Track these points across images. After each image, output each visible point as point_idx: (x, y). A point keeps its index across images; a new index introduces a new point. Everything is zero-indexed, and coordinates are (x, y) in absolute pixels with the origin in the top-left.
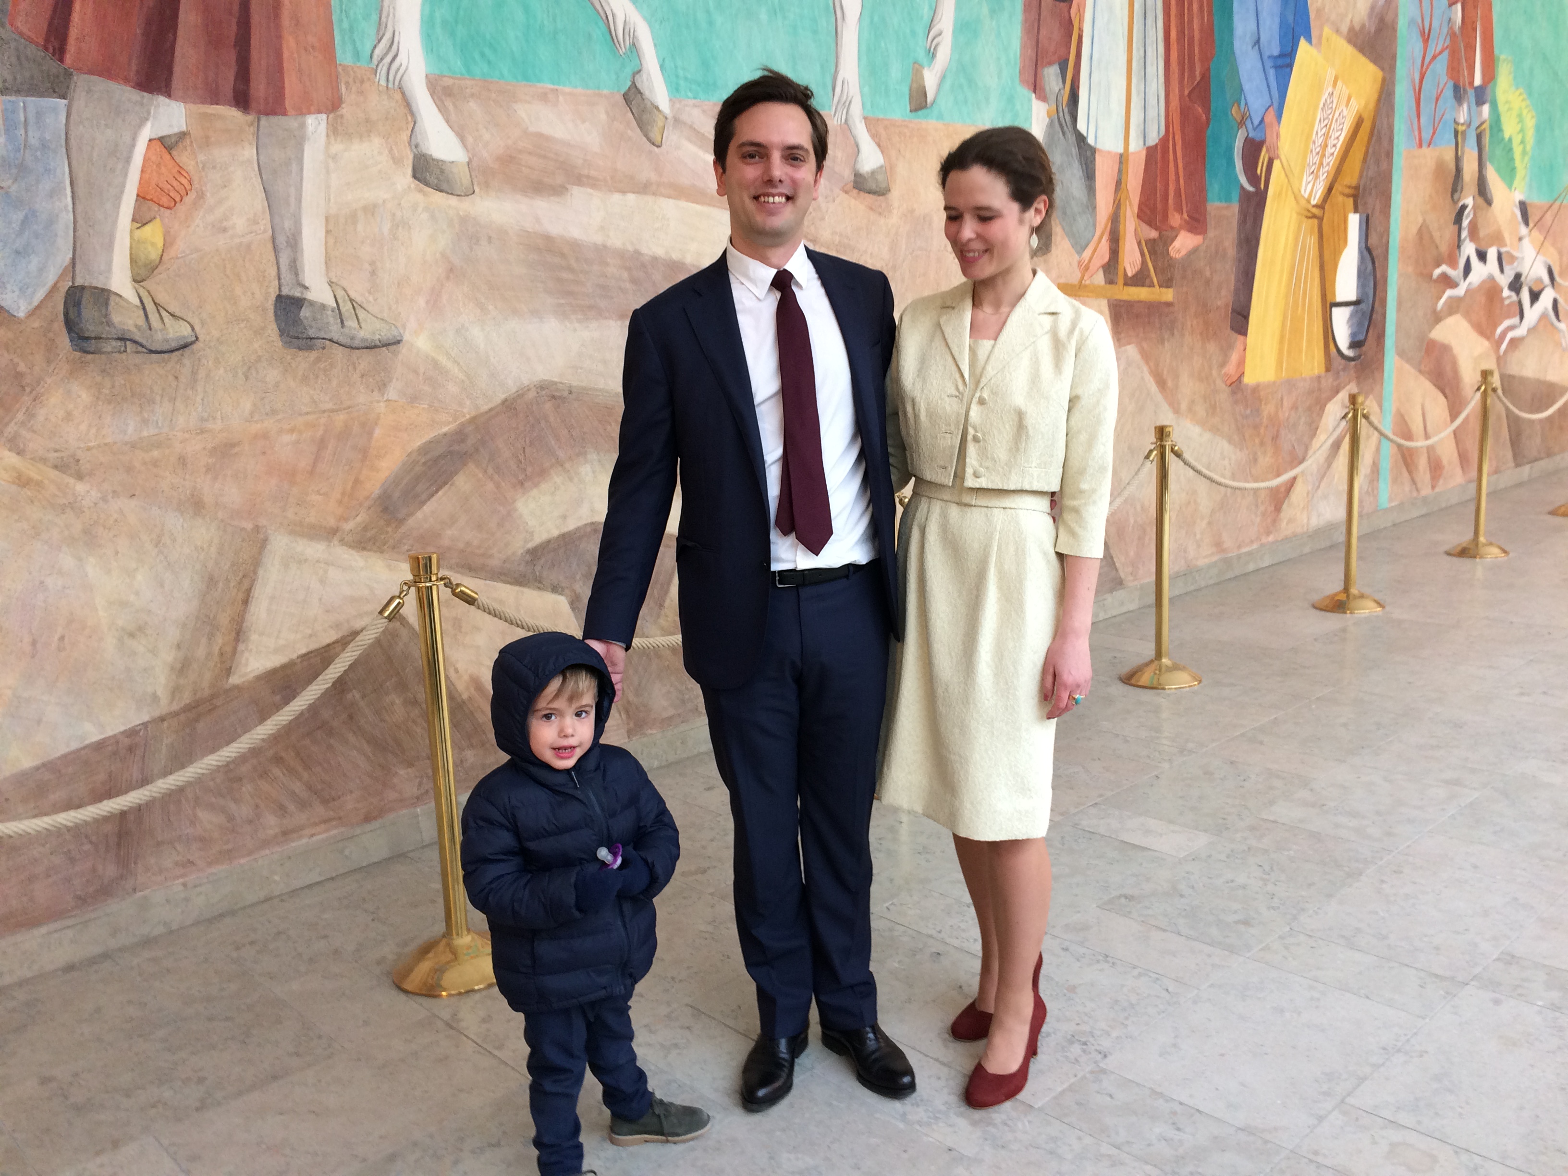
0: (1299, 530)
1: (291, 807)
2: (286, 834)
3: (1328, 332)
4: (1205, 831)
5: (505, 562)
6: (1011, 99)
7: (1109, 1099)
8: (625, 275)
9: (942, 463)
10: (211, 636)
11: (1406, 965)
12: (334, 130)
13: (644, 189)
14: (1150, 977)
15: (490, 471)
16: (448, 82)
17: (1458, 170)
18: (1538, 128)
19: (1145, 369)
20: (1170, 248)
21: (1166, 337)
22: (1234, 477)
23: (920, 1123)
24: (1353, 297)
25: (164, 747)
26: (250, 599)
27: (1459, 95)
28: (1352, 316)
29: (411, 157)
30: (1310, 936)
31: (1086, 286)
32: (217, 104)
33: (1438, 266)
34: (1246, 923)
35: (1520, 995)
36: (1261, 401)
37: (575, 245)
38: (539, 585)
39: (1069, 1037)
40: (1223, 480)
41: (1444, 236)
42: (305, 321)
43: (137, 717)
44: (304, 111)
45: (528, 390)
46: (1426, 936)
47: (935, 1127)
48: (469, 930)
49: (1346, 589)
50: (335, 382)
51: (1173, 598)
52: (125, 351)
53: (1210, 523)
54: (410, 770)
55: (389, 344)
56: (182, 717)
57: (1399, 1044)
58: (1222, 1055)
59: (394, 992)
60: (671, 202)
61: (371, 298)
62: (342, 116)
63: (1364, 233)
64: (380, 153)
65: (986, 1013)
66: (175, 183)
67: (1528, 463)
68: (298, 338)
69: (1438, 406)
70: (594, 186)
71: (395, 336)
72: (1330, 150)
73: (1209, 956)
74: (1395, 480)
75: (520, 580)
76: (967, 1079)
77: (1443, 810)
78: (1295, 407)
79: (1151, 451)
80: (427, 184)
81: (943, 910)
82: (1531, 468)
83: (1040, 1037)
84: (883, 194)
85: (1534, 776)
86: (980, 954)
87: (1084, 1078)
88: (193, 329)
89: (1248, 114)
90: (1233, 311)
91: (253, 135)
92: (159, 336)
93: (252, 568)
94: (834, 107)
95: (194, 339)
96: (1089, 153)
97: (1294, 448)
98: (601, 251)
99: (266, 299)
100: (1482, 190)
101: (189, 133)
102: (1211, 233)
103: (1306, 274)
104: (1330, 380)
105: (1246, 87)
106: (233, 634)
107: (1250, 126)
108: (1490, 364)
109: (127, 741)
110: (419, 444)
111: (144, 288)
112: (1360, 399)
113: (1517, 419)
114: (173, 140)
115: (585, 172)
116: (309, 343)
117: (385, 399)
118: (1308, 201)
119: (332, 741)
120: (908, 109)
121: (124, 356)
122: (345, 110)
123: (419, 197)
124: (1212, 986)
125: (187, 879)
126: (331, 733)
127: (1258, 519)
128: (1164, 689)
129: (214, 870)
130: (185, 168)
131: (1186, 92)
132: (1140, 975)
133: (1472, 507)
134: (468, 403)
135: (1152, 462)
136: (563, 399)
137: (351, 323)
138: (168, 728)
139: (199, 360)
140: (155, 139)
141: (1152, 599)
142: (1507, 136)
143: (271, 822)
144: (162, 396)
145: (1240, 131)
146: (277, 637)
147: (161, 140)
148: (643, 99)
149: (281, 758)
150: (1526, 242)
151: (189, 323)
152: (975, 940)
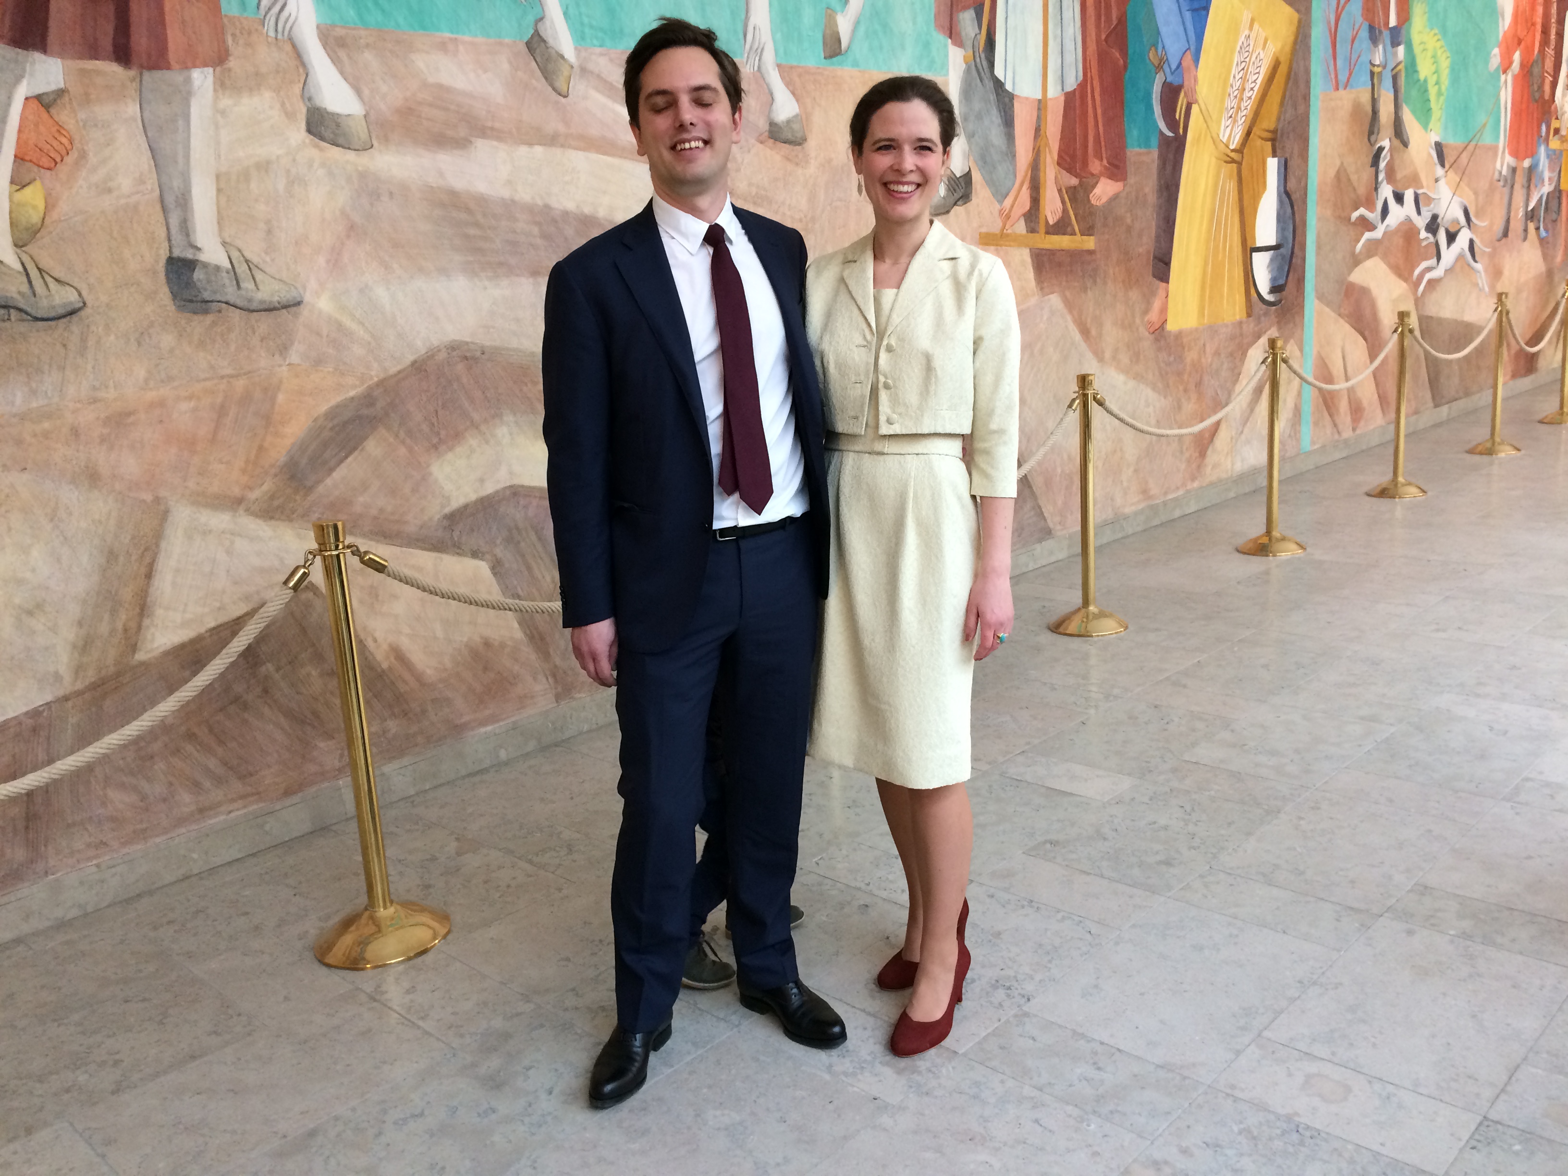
0: (1224, 476)
1: (207, 784)
2: (203, 811)
3: (1249, 278)
4: (1129, 774)
5: (421, 527)
6: (927, 45)
7: (1031, 1041)
8: (536, 230)
9: (852, 414)
10: (114, 612)
11: (1322, 899)
12: (221, 85)
13: (552, 141)
14: (1074, 920)
15: (402, 434)
16: (340, 32)
17: (1375, 112)
18: (1453, 69)
19: (1069, 318)
20: (1091, 195)
21: (1089, 285)
22: (1158, 424)
23: (846, 1074)
24: (1272, 242)
25: (69, 727)
26: (153, 573)
27: (1374, 39)
28: (1272, 260)
29: (304, 110)
30: (1230, 874)
31: (1008, 235)
32: (97, 59)
33: (1357, 209)
34: (1168, 863)
35: (1433, 925)
36: (1183, 348)
37: (482, 200)
38: (458, 551)
39: (993, 982)
40: (1146, 428)
41: (1361, 177)
42: (198, 284)
43: (39, 698)
44: (189, 64)
45: (439, 351)
46: (1342, 870)
47: (860, 1077)
48: (392, 902)
49: (1269, 532)
50: (233, 347)
51: (1101, 546)
52: (9, 319)
53: (1136, 471)
54: (330, 743)
55: (289, 306)
56: (87, 696)
57: (1315, 977)
58: (1142, 994)
59: (316, 966)
60: (581, 154)
61: (268, 259)
62: (230, 70)
63: (1283, 176)
64: (271, 108)
65: (913, 962)
66: (55, 144)
67: (1447, 403)
68: (191, 301)
69: (1357, 348)
70: (499, 139)
71: (295, 298)
72: (1247, 94)
73: (1131, 897)
74: (1316, 424)
75: (438, 546)
76: (893, 1028)
77: (1360, 746)
78: (1217, 353)
79: (1074, 400)
80: (322, 138)
81: (871, 863)
82: (1450, 408)
83: (964, 984)
84: (800, 144)
85: (1448, 710)
86: (908, 905)
87: (1008, 1021)
88: (80, 295)
89: (1165, 58)
90: (1155, 257)
91: (136, 91)
92: (45, 303)
93: (154, 541)
94: (746, 55)
95: (81, 304)
96: (1007, 100)
97: (1218, 394)
98: (509, 207)
99: (157, 261)
100: (1399, 131)
101: (68, 91)
102: (1132, 180)
103: (1226, 220)
104: (1252, 325)
105: (1163, 30)
106: (138, 610)
107: (1167, 70)
108: (1408, 306)
109: (30, 722)
110: (326, 408)
111: (26, 253)
112: (1279, 344)
113: (1436, 359)
114: (51, 97)
115: (489, 124)
116: (204, 307)
117: (287, 363)
118: (1227, 147)
119: (246, 715)
120: (822, 56)
121: (7, 324)
122: (232, 63)
123: (314, 153)
124: (1134, 926)
125: (101, 860)
126: (245, 707)
127: (1183, 466)
128: (1092, 636)
129: (126, 850)
130: (65, 127)
131: (1103, 37)
132: (1063, 918)
133: (1391, 450)
134: (375, 365)
135: (1074, 410)
136: (476, 359)
137: (247, 285)
138: (73, 708)
139: (88, 326)
140: (31, 97)
141: (1078, 549)
142: (1422, 77)
143: (186, 800)
144: (50, 366)
145: (1158, 76)
146: (184, 611)
147: (39, 98)
148: (547, 48)
149: (194, 734)
150: (1442, 183)
151: (76, 289)
152: (903, 891)
